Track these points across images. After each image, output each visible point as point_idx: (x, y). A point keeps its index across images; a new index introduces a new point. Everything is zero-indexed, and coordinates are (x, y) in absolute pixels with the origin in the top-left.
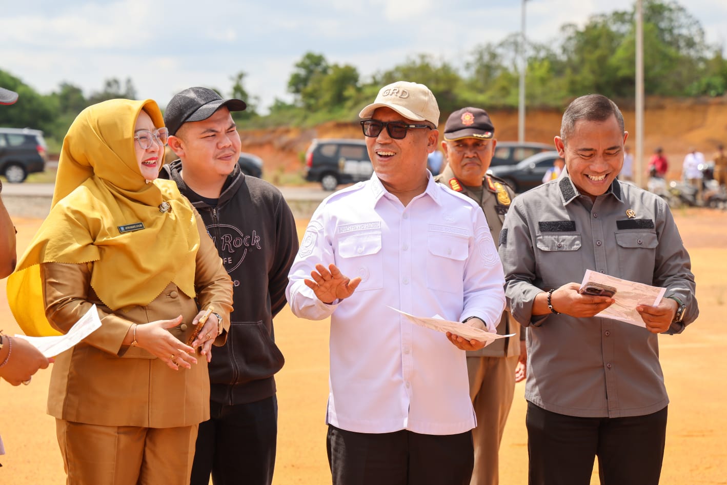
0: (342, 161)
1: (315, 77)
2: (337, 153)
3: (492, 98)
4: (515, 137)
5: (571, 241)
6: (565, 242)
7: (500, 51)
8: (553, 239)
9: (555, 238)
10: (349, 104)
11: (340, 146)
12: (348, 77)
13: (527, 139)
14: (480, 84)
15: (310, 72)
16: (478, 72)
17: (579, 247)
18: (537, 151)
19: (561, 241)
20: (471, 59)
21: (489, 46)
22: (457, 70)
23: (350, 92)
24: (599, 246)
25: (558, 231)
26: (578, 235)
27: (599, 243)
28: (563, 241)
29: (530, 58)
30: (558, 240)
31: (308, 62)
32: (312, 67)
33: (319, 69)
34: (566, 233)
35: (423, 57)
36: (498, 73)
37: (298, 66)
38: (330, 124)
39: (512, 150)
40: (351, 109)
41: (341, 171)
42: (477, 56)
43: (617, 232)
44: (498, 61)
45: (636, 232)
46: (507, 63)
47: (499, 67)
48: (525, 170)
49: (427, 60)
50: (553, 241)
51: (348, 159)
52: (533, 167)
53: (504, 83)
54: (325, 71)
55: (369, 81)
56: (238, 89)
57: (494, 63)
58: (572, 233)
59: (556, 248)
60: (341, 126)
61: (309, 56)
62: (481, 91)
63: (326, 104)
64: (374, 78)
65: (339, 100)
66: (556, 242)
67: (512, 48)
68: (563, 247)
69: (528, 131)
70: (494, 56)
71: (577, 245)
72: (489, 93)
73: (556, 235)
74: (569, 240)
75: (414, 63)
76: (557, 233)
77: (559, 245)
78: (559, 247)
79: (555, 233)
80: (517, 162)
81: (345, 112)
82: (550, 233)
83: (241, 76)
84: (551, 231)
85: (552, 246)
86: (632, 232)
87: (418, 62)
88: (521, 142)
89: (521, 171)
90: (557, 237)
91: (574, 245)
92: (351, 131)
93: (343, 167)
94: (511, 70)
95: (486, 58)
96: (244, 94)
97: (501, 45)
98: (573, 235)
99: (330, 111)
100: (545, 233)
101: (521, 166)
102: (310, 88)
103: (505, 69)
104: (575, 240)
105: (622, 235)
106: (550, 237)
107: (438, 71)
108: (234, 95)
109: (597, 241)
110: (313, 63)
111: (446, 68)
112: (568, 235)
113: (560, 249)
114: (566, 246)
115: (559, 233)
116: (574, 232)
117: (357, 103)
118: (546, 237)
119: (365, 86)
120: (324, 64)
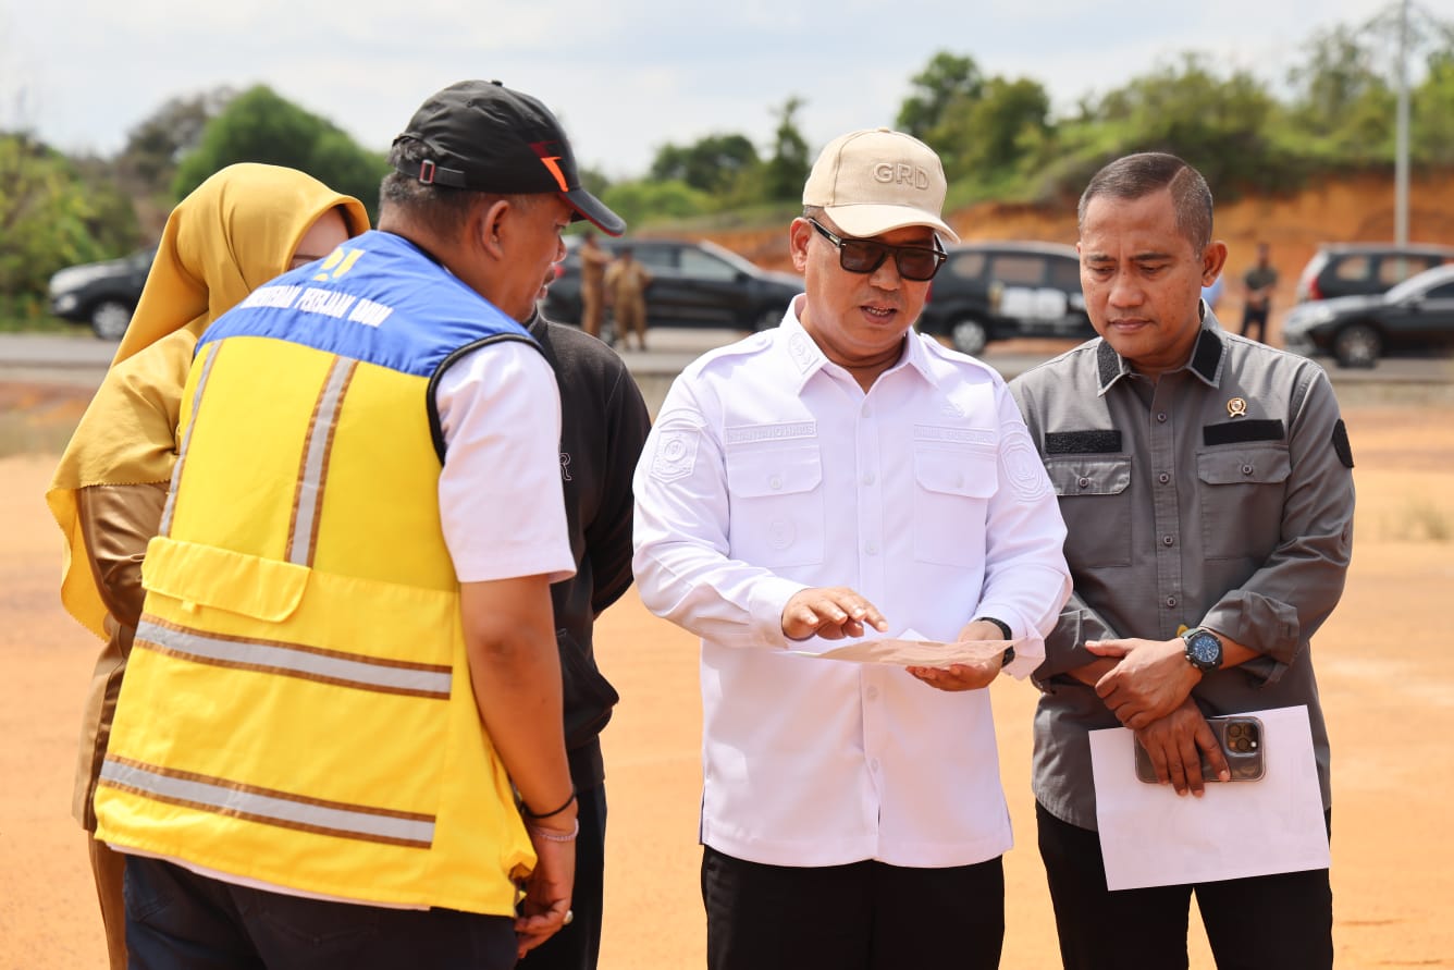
0: (996, 290)
1: (953, 106)
2: (986, 272)
3: (1346, 145)
4: (1388, 232)
5: (1107, 475)
6: (1097, 474)
7: (1365, 40)
8: (1072, 470)
9: (1076, 469)
10: (1027, 163)
11: (991, 255)
12: (1025, 103)
13: (1413, 234)
14: (1321, 115)
15: (943, 94)
16: (1317, 87)
17: (1123, 486)
18: (1433, 262)
19: (1087, 474)
20: (1302, 59)
21: (1341, 31)
22: (1266, 84)
23: (1029, 137)
24: (1165, 483)
25: (1084, 452)
26: (1126, 460)
27: (1164, 478)
28: (1093, 473)
29: (1435, 54)
30: (1082, 472)
31: (938, 73)
32: (948, 85)
33: (964, 88)
34: (1101, 456)
35: (1190, 57)
36: (1363, 90)
37: (919, 81)
38: (984, 209)
39: (1376, 261)
40: (1031, 174)
41: (993, 312)
42: (1314, 53)
43: (1203, 452)
44: (1362, 61)
45: (1241, 450)
46: (1381, 67)
47: (1363, 75)
48: (1403, 305)
49: (1201, 64)
50: (1070, 474)
51: (1011, 284)
52: (1419, 299)
53: (1374, 112)
54: (976, 92)
55: (1073, 112)
56: (787, 134)
57: (1350, 69)
58: (1113, 455)
59: (1077, 490)
60: (1006, 212)
61: (943, 61)
62: (1321, 131)
63: (976, 165)
64: (1082, 104)
65: (1005, 154)
66: (1078, 477)
67: (1394, 33)
68: (1092, 487)
69: (1416, 216)
70: (1351, 52)
71: (1121, 482)
72: (1341, 135)
73: (1078, 461)
74: (1104, 472)
75: (1171, 70)
76: (1081, 456)
77: (1084, 482)
78: (1085, 487)
79: (1076, 456)
80: (1384, 288)
81: (1017, 181)
82: (1067, 456)
83: (792, 107)
84: (1070, 452)
85: (1068, 486)
86: (1234, 449)
87: (1181, 70)
88: (1401, 242)
89: (1393, 307)
90: (1079, 466)
91: (1114, 483)
92: (1029, 222)
93: (998, 303)
94: (1393, 84)
95: (1335, 56)
96: (800, 147)
97: (1369, 27)
98: (1115, 460)
99: (986, 181)
100: (1058, 457)
101: (1396, 296)
102: (941, 130)
103: (1378, 83)
104: (1118, 471)
105: (1209, 456)
106: (1065, 466)
107: (1224, 87)
108: (779, 147)
109: (1161, 473)
110: (950, 75)
111: (1242, 83)
112: (1105, 460)
113: (1084, 492)
114: (1098, 484)
115: (1085, 456)
116: (1118, 455)
117: (1044, 162)
118: (1059, 466)
119: (1065, 123)
120: (973, 77)
